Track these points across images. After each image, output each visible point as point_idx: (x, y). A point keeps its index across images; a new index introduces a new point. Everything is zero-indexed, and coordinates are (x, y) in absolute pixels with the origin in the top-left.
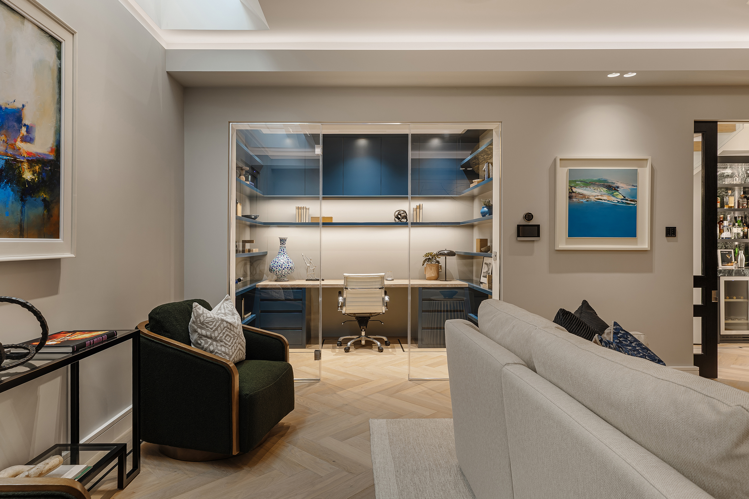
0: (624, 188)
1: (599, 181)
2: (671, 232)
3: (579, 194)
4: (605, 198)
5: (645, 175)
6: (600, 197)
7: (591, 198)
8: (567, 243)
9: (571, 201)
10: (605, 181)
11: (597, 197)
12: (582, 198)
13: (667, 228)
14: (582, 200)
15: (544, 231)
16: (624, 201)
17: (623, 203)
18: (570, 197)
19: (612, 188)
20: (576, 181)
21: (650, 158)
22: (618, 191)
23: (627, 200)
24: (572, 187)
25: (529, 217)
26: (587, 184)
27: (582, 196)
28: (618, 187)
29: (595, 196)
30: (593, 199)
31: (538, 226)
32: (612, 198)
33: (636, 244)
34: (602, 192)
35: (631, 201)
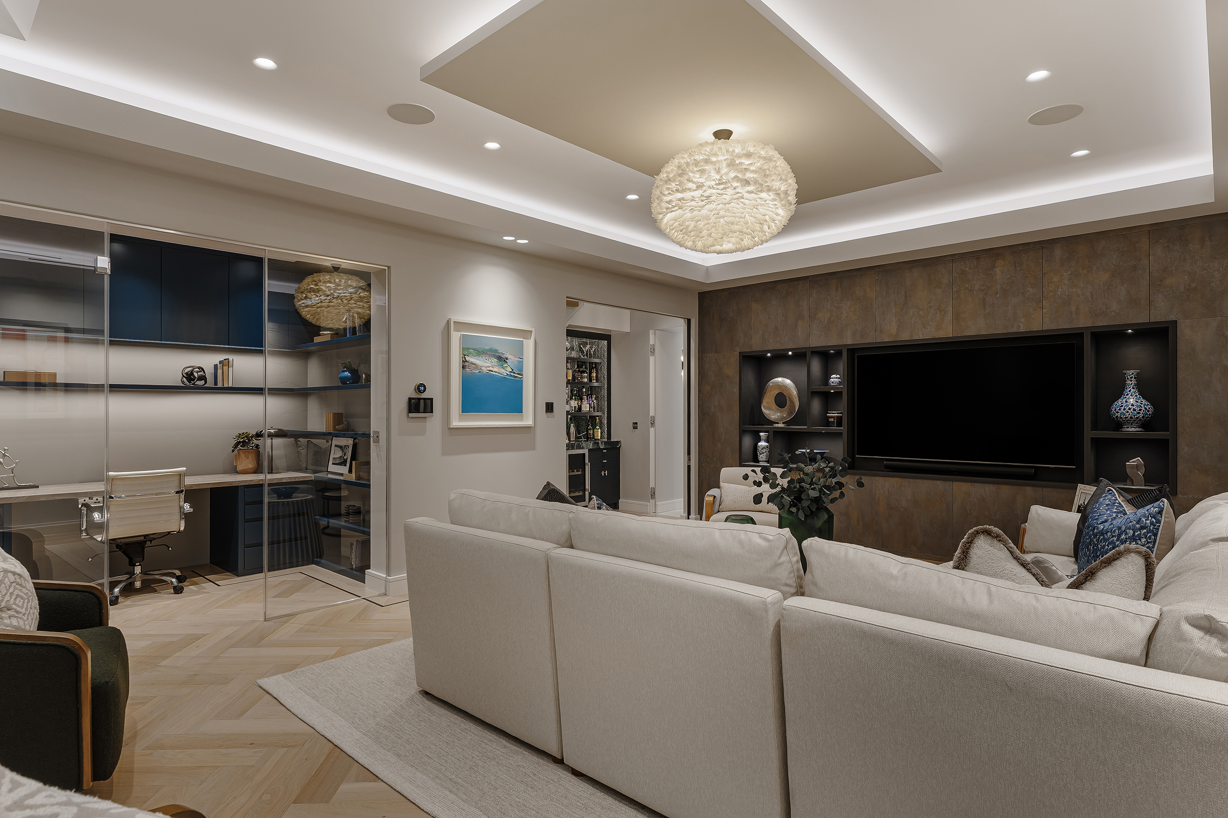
0: (512, 359)
1: (491, 350)
2: (549, 407)
3: (472, 363)
4: (495, 370)
5: (529, 345)
6: (491, 369)
7: (483, 368)
8: (460, 420)
9: (464, 371)
10: (496, 351)
11: (488, 369)
12: (475, 369)
13: (546, 403)
14: (474, 371)
15: (437, 406)
16: (512, 374)
17: (511, 376)
18: (464, 367)
19: (502, 360)
20: (469, 349)
21: (533, 330)
22: (507, 362)
23: (514, 373)
24: (465, 355)
25: (421, 388)
26: (480, 353)
27: (474, 366)
28: (507, 359)
29: (486, 367)
30: (485, 370)
31: (431, 399)
32: (502, 371)
33: (522, 420)
34: (493, 362)
35: (518, 374)
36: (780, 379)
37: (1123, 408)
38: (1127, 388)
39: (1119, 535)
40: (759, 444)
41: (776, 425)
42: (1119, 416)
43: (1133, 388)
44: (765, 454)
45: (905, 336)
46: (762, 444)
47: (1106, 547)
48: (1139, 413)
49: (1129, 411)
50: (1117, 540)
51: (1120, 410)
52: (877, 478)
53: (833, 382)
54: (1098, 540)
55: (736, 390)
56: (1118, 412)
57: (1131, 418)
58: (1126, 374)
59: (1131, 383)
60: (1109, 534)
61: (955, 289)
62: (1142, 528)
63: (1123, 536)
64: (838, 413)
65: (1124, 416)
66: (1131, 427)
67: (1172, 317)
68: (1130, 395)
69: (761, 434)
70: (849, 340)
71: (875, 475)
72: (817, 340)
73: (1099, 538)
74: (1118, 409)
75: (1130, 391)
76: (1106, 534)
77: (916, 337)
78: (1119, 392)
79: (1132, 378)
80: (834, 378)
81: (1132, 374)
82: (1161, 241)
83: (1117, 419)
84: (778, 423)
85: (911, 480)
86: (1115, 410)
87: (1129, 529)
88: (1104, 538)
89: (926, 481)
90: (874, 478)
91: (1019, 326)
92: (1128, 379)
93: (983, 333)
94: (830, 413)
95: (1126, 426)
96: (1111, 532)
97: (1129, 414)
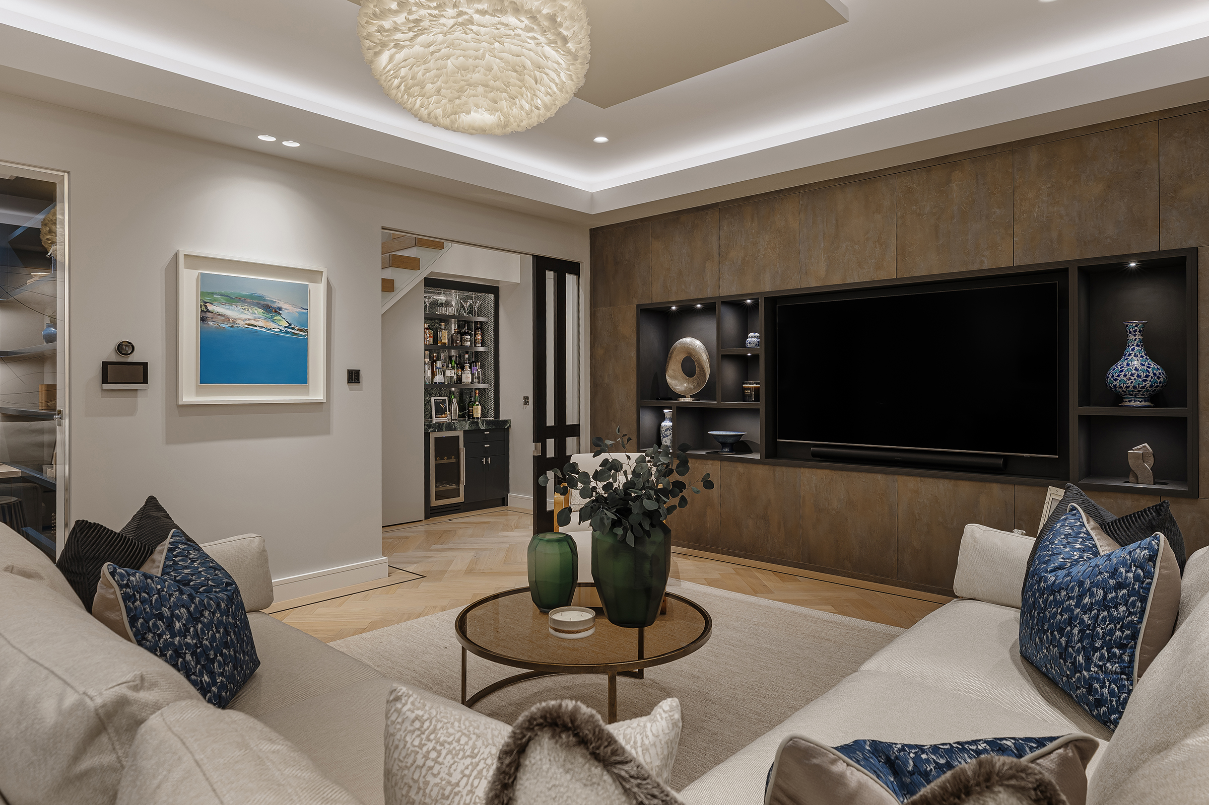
0: (289, 310)
1: (252, 296)
2: (354, 377)
3: (218, 314)
4: (261, 323)
5: (318, 292)
6: (253, 322)
7: (238, 322)
8: (198, 393)
9: (205, 325)
10: (261, 298)
11: (248, 322)
12: (224, 322)
13: (348, 370)
14: (223, 325)
15: (156, 373)
16: (289, 330)
17: (288, 332)
18: (203, 319)
19: (271, 310)
20: (213, 294)
21: (325, 270)
22: (280, 314)
23: (293, 329)
24: (206, 303)
25: (124, 348)
26: (232, 299)
27: (223, 318)
28: (280, 309)
29: (245, 320)
30: (242, 324)
31: (145, 365)
32: (272, 325)
33: (307, 393)
34: (255, 314)
35: (299, 330)
36: (688, 340)
37: (1123, 373)
38: (1129, 346)
39: (1081, 597)
40: (663, 424)
41: (682, 400)
42: (1118, 385)
43: (1138, 346)
44: (670, 437)
45: (837, 279)
46: (667, 424)
47: (1059, 617)
48: (1145, 381)
49: (1132, 378)
50: (1077, 606)
51: (1119, 376)
52: (802, 470)
53: (749, 343)
54: (1045, 602)
55: (634, 354)
56: (1116, 380)
57: (1134, 387)
58: (1127, 326)
59: (1135, 339)
60: (1064, 593)
61: (899, 214)
62: (1120, 586)
63: (1087, 600)
64: (757, 384)
65: (1125, 385)
66: (1135, 401)
67: (1191, 243)
68: (1133, 355)
69: (666, 411)
70: (768, 285)
71: (800, 466)
72: (730, 288)
73: (1047, 599)
74: (1117, 375)
75: (1133, 350)
76: (1059, 592)
77: (850, 280)
78: (1118, 352)
79: (1135, 331)
80: (752, 337)
81: (1136, 326)
82: (1176, 135)
83: (1115, 389)
84: (685, 397)
85: (844, 473)
86: (1113, 376)
87: (1097, 586)
88: (1055, 598)
89: (864, 474)
90: (798, 470)
91: (982, 262)
92: (1130, 332)
93: (936, 272)
94: (746, 384)
95: (1127, 400)
96: (1066, 589)
97: (1132, 382)
